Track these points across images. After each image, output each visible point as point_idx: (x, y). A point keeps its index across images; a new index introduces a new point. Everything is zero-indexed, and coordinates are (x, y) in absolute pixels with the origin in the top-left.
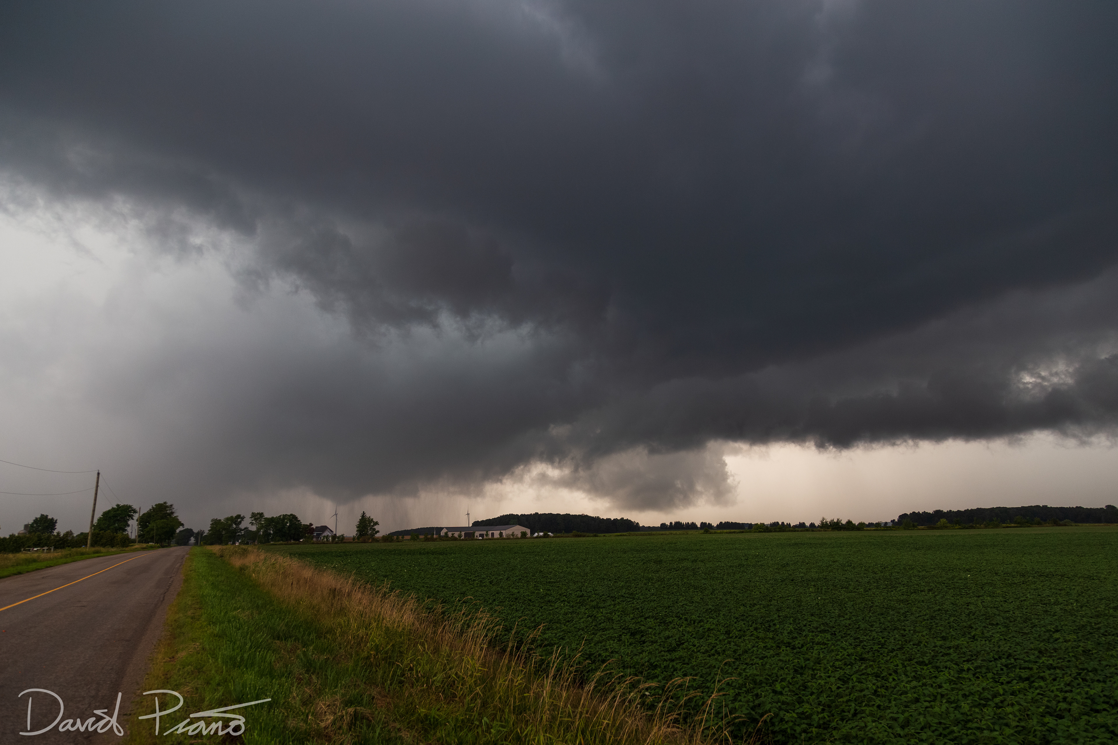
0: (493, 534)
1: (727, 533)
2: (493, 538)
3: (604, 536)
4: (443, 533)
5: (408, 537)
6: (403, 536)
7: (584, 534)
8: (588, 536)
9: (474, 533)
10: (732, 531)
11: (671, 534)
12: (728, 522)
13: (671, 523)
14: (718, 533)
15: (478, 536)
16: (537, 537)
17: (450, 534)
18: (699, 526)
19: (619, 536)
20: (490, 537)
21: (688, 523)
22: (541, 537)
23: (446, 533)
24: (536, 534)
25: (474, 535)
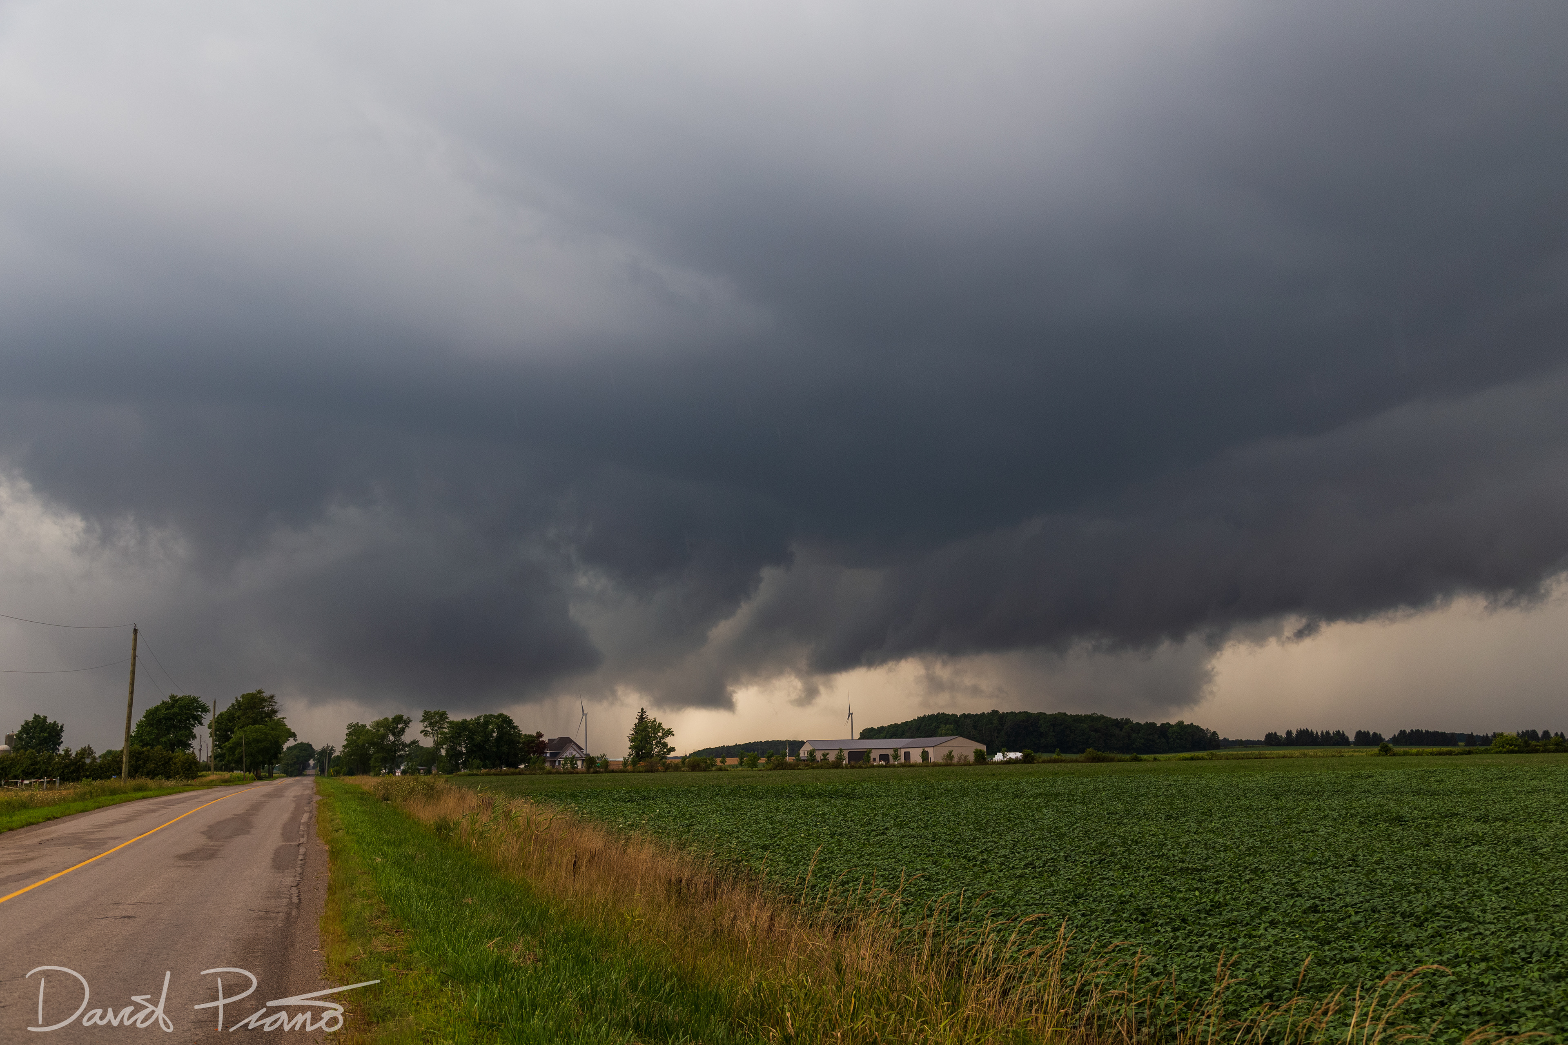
0: (907, 755)
1: (1432, 754)
2: (907, 764)
3: (1155, 759)
4: (803, 753)
5: (732, 761)
6: (724, 758)
7: (1112, 755)
8: (1119, 761)
9: (870, 752)
10: (1445, 749)
11: (1305, 755)
12: (1418, 731)
13: (1289, 733)
14: (1412, 755)
15: (878, 759)
16: (1001, 763)
17: (819, 756)
18: (1352, 739)
19: (1187, 759)
20: (903, 760)
21: (1328, 733)
22: (1016, 761)
23: (811, 754)
24: (999, 757)
25: (869, 756)
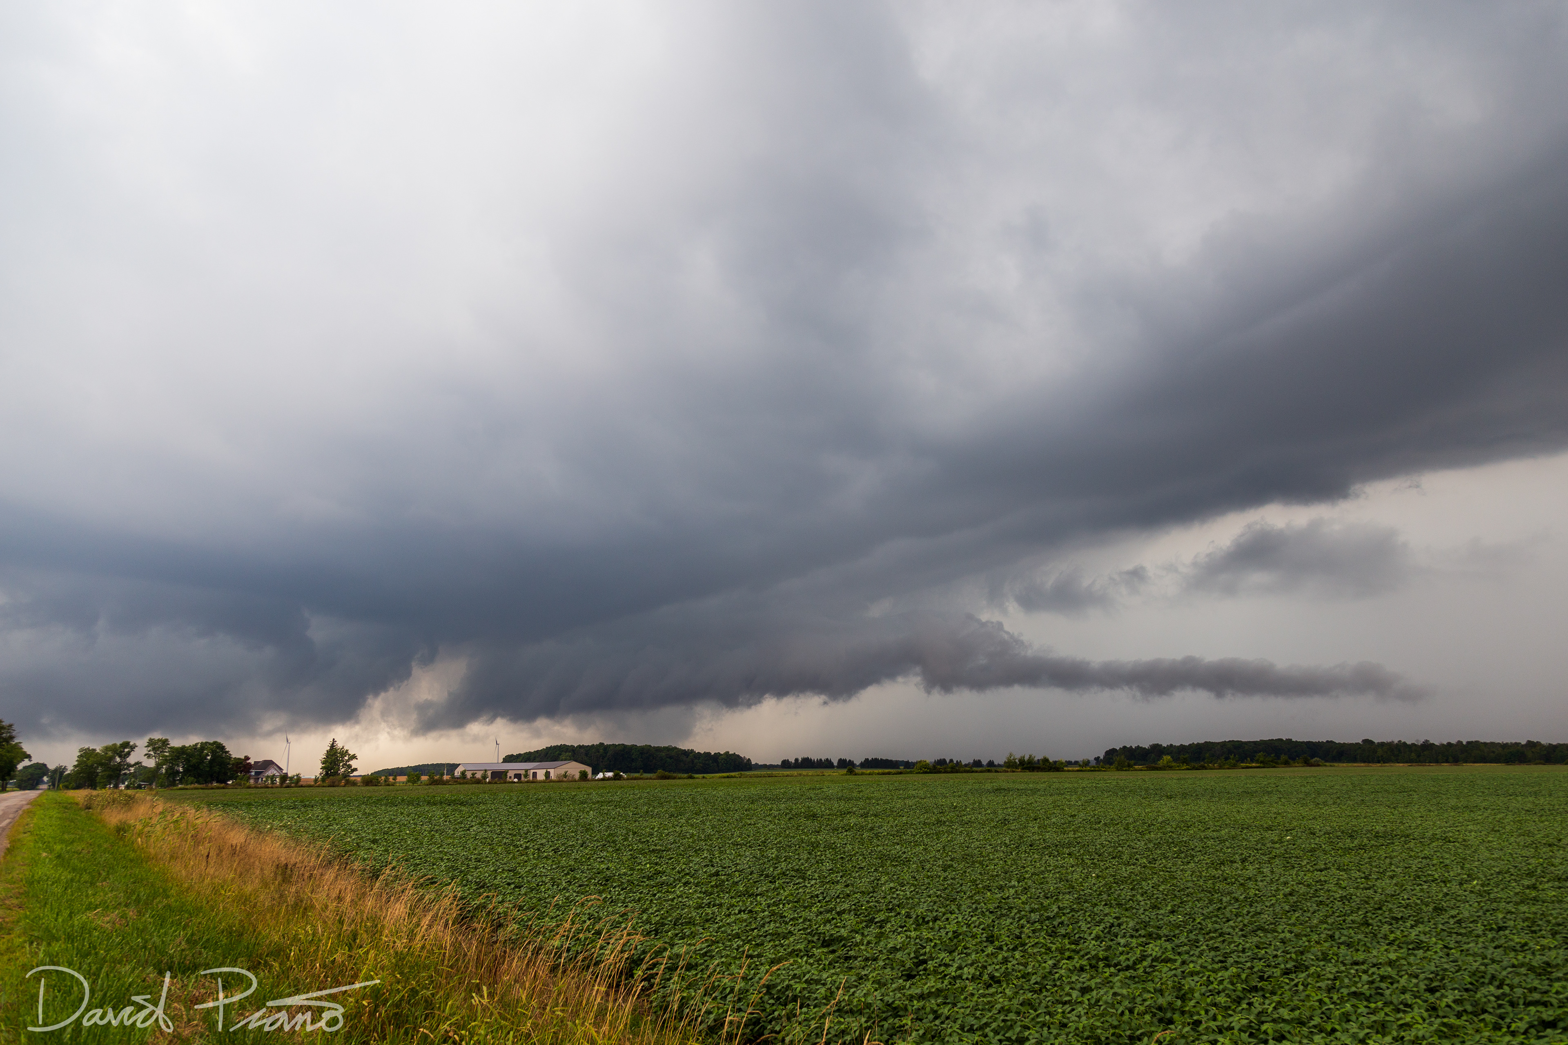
0: (535, 774)
1: (878, 774)
2: (535, 781)
3: (704, 777)
4: (457, 773)
5: (402, 779)
6: (396, 776)
7: (675, 775)
8: (679, 778)
9: (507, 772)
10: (887, 771)
11: (800, 775)
12: (876, 759)
13: (797, 760)
14: (866, 774)
15: (513, 777)
16: (604, 779)
17: (469, 775)
18: (835, 764)
19: (724, 777)
20: (531, 778)
21: (821, 760)
22: (609, 779)
23: (463, 773)
24: (600, 776)
25: (506, 775)
